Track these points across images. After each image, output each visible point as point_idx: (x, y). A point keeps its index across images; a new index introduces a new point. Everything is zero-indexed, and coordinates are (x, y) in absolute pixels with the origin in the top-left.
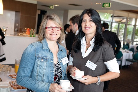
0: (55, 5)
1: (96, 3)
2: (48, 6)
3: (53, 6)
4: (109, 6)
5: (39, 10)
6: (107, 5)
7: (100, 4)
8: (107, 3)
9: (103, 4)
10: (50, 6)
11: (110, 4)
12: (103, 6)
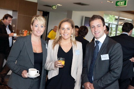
0: (58, 5)
1: (108, 1)
2: (50, 6)
3: (56, 6)
4: (125, 4)
5: (42, 11)
6: (122, 3)
7: (112, 2)
8: (121, 1)
9: (117, 2)
10: (52, 6)
11: (125, 1)
12: (117, 5)
